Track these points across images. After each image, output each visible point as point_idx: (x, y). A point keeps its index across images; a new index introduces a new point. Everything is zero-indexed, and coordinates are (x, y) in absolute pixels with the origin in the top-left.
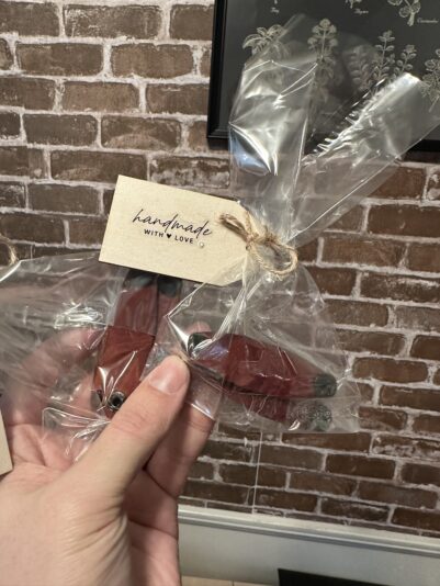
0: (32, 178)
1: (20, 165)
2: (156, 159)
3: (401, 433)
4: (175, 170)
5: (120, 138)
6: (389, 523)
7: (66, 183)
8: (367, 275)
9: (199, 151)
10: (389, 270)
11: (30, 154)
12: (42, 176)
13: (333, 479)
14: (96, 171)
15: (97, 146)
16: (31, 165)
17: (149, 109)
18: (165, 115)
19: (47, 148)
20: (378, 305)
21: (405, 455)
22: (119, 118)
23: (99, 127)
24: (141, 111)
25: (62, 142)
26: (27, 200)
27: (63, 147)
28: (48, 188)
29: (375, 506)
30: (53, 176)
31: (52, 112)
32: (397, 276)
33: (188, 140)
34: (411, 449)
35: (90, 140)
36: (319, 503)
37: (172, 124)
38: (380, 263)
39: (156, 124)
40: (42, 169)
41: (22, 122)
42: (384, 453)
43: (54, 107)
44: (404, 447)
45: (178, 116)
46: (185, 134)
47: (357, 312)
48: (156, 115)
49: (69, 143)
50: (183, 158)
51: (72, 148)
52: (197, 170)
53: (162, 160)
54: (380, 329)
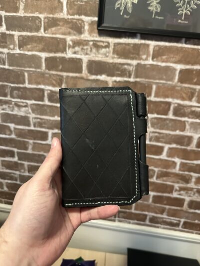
0: (9, 50)
1: (3, 42)
2: (72, 41)
3: (189, 185)
4: (81, 47)
5: (53, 29)
6: (180, 228)
7: (26, 53)
8: (176, 105)
9: (93, 36)
10: (187, 103)
11: (8, 37)
12: (14, 49)
13: (155, 207)
14: (41, 46)
15: (42, 33)
16: (8, 43)
17: (68, 13)
18: (77, 17)
19: (16, 34)
20: (181, 121)
21: (190, 196)
22: (53, 18)
23: (43, 23)
24: (64, 15)
25: (24, 30)
26: (7, 62)
27: (24, 33)
28: (17, 55)
29: (174, 220)
30: (19, 48)
31: (18, 14)
32: (191, 106)
33: (88, 31)
34: (193, 193)
35: (38, 29)
36: (148, 218)
37: (80, 22)
38: (183, 99)
39: (72, 22)
40: (14, 45)
41: (3, 19)
42: (180, 195)
43: (20, 12)
44: (190, 192)
45: (83, 17)
46: (87, 27)
47: (170, 125)
48: (72, 17)
49: (27, 31)
50: (85, 41)
51: (29, 34)
52: (92, 47)
53: (74, 42)
54: (182, 133)
